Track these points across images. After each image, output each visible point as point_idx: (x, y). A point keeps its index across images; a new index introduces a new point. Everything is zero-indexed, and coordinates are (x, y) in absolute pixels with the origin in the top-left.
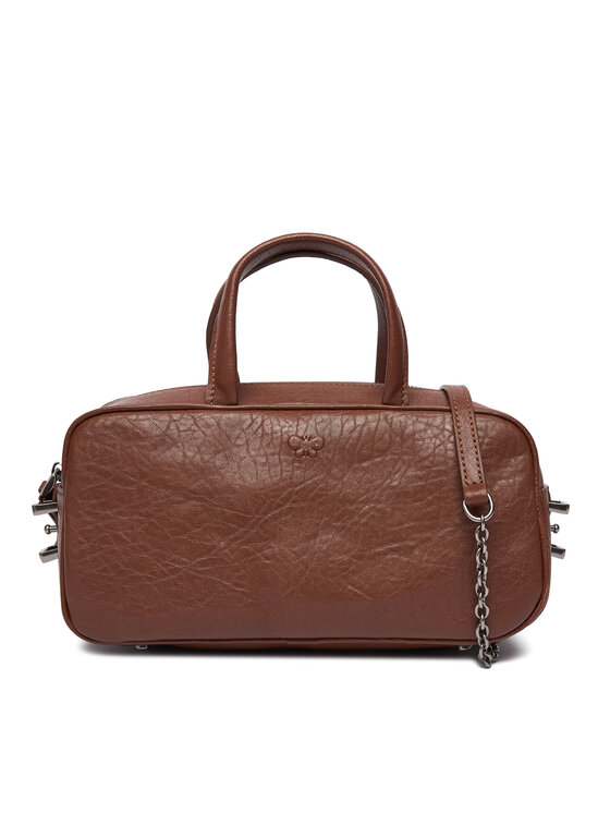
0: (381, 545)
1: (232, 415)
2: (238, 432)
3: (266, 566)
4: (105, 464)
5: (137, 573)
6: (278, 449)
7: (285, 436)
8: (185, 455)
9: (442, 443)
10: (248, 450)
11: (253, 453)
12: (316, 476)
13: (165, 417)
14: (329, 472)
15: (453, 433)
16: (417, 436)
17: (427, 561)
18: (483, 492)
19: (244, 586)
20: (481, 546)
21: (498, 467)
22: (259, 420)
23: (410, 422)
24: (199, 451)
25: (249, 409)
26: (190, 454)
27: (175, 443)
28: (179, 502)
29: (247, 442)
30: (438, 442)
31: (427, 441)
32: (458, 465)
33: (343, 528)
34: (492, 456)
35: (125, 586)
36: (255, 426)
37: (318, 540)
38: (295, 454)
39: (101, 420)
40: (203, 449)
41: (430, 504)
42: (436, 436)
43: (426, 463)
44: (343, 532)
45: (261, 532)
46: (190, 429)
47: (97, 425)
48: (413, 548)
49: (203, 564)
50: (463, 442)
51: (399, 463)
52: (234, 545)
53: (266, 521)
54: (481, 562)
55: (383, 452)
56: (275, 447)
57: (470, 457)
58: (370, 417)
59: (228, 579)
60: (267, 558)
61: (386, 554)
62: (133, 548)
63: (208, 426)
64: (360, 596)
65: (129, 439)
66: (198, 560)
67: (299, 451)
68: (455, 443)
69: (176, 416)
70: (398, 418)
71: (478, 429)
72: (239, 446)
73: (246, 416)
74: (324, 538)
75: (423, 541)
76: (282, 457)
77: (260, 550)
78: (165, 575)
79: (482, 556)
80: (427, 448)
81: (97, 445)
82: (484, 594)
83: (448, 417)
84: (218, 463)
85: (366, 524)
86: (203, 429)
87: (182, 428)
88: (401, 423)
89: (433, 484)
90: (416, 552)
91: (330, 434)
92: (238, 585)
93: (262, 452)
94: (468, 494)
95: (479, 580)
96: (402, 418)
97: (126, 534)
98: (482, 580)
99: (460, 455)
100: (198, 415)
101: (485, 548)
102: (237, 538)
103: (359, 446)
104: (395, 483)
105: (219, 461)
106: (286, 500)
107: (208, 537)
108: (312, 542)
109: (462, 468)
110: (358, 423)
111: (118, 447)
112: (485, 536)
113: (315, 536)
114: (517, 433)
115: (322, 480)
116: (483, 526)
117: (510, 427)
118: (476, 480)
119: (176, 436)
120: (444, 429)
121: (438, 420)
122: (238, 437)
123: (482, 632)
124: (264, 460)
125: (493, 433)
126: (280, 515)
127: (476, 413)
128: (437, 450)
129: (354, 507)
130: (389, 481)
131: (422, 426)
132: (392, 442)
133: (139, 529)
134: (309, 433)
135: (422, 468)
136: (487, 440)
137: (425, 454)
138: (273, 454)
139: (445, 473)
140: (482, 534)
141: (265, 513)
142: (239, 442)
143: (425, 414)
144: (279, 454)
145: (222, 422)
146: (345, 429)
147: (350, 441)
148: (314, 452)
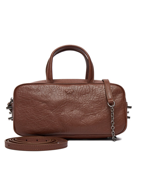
0: (89, 113)
1: (52, 85)
2: (54, 89)
3: (62, 117)
4: (24, 96)
5: (31, 120)
6: (63, 92)
7: (64, 90)
8: (42, 93)
9: (102, 91)
10: (56, 92)
11: (57, 93)
12: (72, 98)
13: (38, 86)
14: (75, 97)
15: (105, 88)
16: (96, 89)
17: (100, 117)
18: (112, 100)
19: (56, 122)
20: (112, 113)
21: (116, 96)
22: (58, 86)
23: (94, 86)
24: (45, 92)
25: (56, 84)
26: (43, 93)
27: (40, 91)
28: (41, 104)
29: (56, 91)
30: (101, 91)
31: (99, 90)
32: (106, 95)
33: (79, 109)
34: (114, 93)
35: (29, 123)
36: (57, 88)
37: (73, 112)
38: (67, 93)
39: (23, 86)
40: (46, 92)
41: (100, 104)
42: (100, 89)
43: (99, 95)
44: (79, 110)
45: (60, 110)
46: (43, 88)
47: (22, 87)
48: (96, 114)
49: (47, 117)
50: (107, 90)
51: (92, 96)
52: (54, 113)
53: (61, 107)
54: (112, 116)
55: (88, 93)
56: (62, 92)
57: (109, 93)
58: (84, 86)
59: (53, 120)
60: (62, 116)
61: (90, 115)
62: (31, 114)
63: (47, 87)
64: (84, 124)
65: (29, 90)
66: (46, 116)
67: (68, 93)
68: (105, 91)
69: (40, 85)
70: (91, 86)
71: (111, 88)
72: (54, 92)
73: (55, 86)
74: (75, 111)
75: (98, 112)
76: (64, 94)
77: (60, 114)
78: (38, 120)
79: (112, 115)
80: (99, 92)
81: (22, 92)
82: (113, 124)
83: (104, 85)
84: (50, 95)
85: (85, 108)
86: (46, 88)
87: (41, 88)
88: (92, 87)
89: (100, 100)
90: (97, 115)
91: (75, 89)
92: (55, 122)
93: (59, 93)
94: (109, 101)
95: (112, 120)
96: (93, 86)
97: (29, 111)
98: (113, 120)
99: (107, 93)
100: (45, 85)
101: (113, 113)
102: (55, 111)
103: (82, 92)
104: (91, 100)
105: (50, 94)
106: (65, 103)
107: (48, 111)
108: (72, 112)
109: (107, 96)
110: (82, 87)
111: (26, 92)
112: (113, 110)
113: (73, 110)
114: (120, 88)
115: (74, 99)
116: (113, 108)
117: (119, 87)
118: (111, 98)
119: (40, 89)
120: (102, 88)
121: (101, 86)
122: (54, 90)
123: (113, 133)
124: (60, 94)
125: (114, 89)
126: (64, 106)
127: (110, 84)
128: (101, 92)
129: (82, 105)
130: (90, 99)
131: (97, 87)
132: (90, 91)
133: (32, 110)
134: (70, 89)
135: (98, 97)
136: (113, 90)
137: (98, 93)
138: (62, 93)
139: (103, 97)
140: (112, 110)
141: (61, 106)
142: (54, 91)
143: (98, 85)
144: (63, 93)
145: (50, 87)
146: (78, 88)
147: (80, 91)
148: (71, 93)
